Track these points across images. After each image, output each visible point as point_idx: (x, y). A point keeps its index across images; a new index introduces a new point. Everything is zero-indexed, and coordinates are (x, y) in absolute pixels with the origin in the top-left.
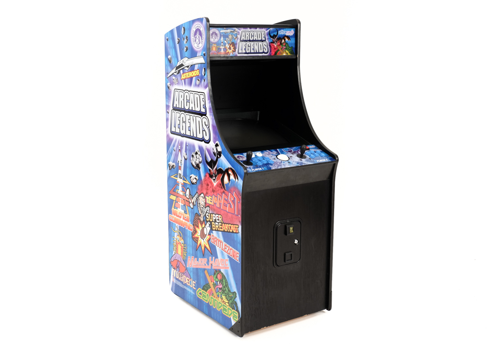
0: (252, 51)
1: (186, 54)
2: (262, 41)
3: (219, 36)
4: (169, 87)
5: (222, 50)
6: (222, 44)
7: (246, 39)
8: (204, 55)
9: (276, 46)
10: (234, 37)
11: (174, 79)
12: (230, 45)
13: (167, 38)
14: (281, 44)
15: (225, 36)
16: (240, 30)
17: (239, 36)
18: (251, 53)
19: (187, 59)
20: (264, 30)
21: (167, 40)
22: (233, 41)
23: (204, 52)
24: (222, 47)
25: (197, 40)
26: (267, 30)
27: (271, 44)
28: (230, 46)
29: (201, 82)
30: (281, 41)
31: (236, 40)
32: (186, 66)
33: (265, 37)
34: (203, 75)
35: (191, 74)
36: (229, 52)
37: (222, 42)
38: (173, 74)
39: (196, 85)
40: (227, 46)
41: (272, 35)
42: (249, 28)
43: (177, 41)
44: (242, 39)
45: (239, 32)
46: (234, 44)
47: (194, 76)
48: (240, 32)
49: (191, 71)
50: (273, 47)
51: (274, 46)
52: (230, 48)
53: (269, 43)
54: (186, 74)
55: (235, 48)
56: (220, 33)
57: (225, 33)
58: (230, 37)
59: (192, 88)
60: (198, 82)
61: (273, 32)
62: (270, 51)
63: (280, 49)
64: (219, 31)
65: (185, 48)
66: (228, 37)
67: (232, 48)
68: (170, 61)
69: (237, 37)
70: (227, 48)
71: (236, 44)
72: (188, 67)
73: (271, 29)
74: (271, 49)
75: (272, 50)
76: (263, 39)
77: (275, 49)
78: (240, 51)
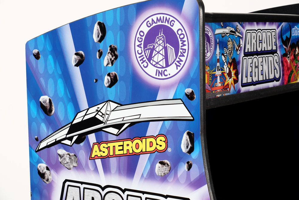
0: (261, 79)
1: (112, 93)
2: (273, 52)
3: (213, 43)
4: (42, 175)
5: (219, 78)
6: (218, 64)
7: (252, 51)
8: (190, 96)
9: (289, 61)
10: (236, 47)
11: (61, 156)
12: (231, 64)
13: (35, 51)
14: (295, 55)
15: (223, 44)
16: (243, 27)
17: (242, 43)
18: (259, 82)
19: (113, 105)
20: (274, 27)
21: (37, 56)
22: (234, 56)
23: (189, 90)
24: (218, 73)
25: (158, 58)
26: (278, 28)
27: (283, 58)
28: (229, 69)
29: (174, 168)
30: (295, 52)
31: (238, 52)
32: (109, 123)
33: (276, 45)
34: (184, 149)
35: (130, 146)
36: (228, 84)
37: (218, 61)
38: (57, 142)
39: (151, 175)
40: (226, 69)
41: (284, 37)
42: (255, 23)
43: (72, 59)
44: (246, 51)
45: (242, 34)
46: (235, 64)
47: (142, 153)
48: (244, 32)
49: (132, 140)
50: (285, 64)
51: (287, 62)
52: (230, 75)
53: (281, 57)
54: (111, 145)
55: (237, 74)
56: (215, 35)
57: (223, 35)
58: (230, 45)
59: (136, 183)
60: (159, 169)
61: (286, 31)
62: (283, 75)
63: (293, 68)
64: (213, 31)
65: (107, 79)
66: (226, 46)
67: (233, 72)
68: (46, 110)
69: (239, 46)
70: (226, 74)
71: (239, 62)
72: (118, 126)
73: (284, 24)
74: (283, 71)
75: (285, 71)
76: (274, 48)
77: (288, 69)
78: (245, 81)
